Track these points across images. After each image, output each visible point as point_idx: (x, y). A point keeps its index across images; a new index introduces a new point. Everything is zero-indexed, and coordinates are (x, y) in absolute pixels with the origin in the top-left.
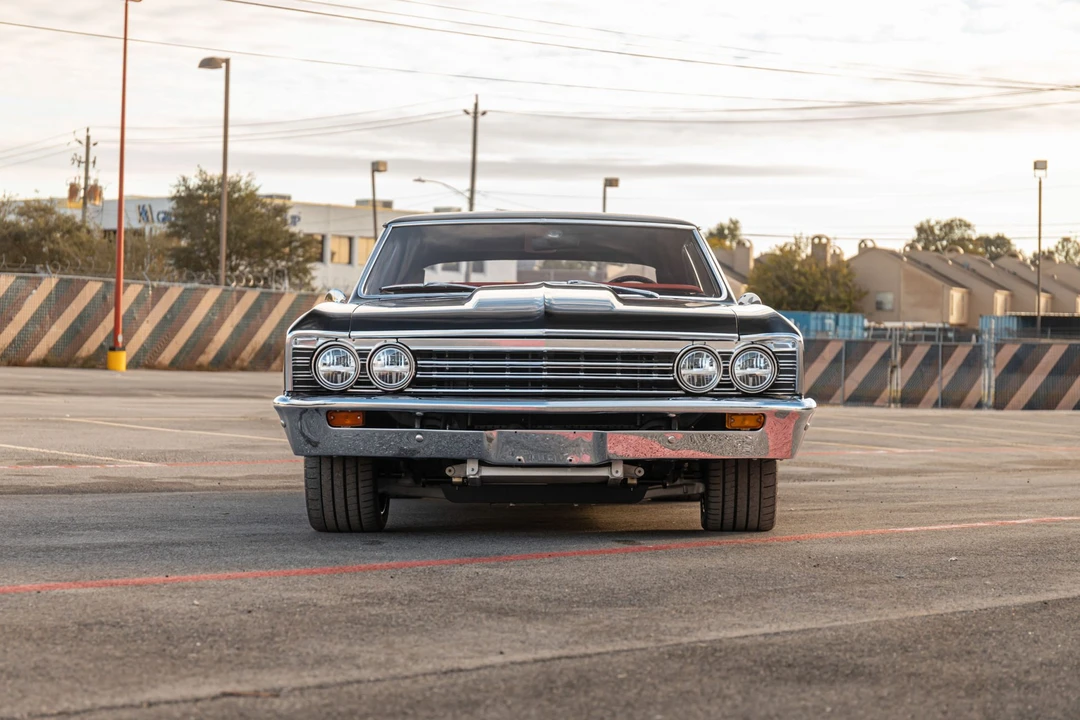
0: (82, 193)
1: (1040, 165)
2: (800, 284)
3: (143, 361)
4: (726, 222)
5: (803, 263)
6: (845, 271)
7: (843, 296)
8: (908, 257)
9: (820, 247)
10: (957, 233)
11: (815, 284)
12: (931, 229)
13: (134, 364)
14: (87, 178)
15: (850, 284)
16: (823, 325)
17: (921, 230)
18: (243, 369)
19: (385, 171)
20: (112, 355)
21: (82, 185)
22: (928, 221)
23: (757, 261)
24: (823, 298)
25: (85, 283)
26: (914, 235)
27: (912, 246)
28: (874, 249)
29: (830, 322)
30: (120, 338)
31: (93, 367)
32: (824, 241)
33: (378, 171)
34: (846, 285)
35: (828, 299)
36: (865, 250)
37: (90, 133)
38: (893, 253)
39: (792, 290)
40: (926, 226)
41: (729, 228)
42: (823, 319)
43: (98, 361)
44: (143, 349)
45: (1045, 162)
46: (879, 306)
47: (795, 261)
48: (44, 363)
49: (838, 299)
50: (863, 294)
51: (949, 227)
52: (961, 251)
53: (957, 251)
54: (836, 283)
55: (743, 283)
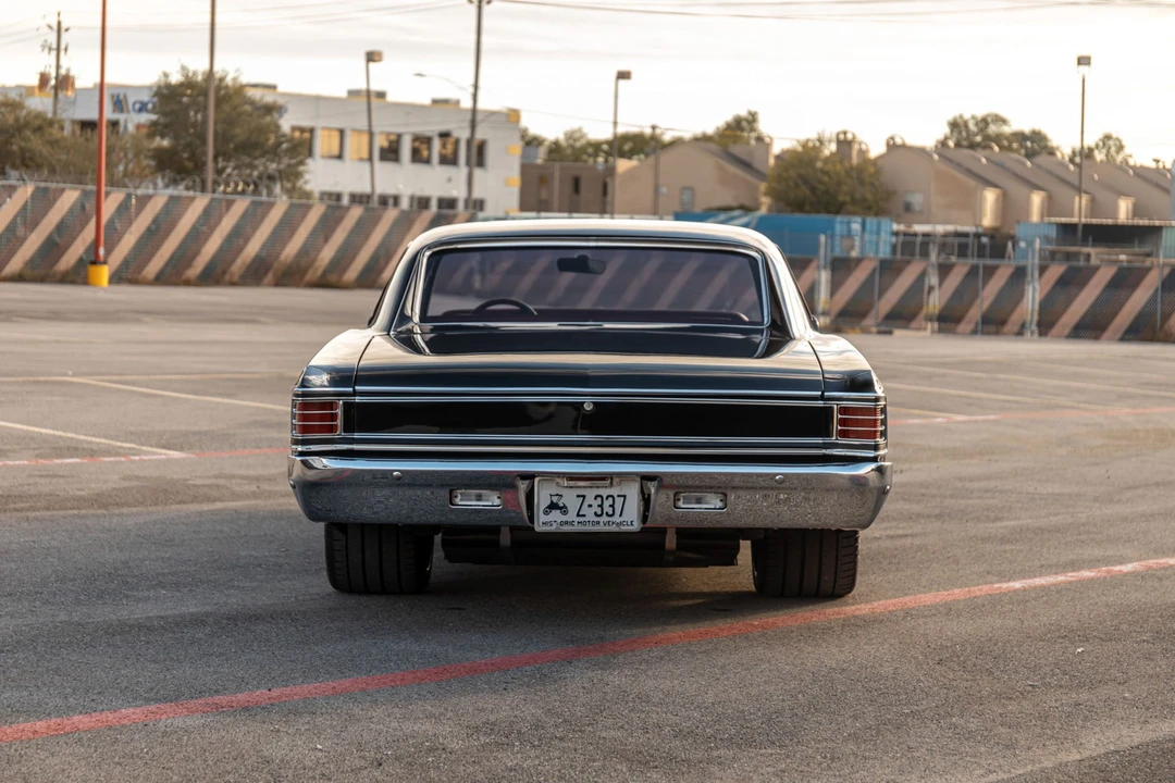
0: (53, 82)
1: (1083, 61)
2: (822, 183)
3: (126, 275)
4: (743, 113)
5: (827, 160)
6: (872, 170)
7: (869, 196)
8: (940, 155)
9: (845, 144)
10: (993, 129)
11: (839, 184)
12: (966, 124)
13: (116, 278)
14: (58, 67)
15: (876, 183)
16: (849, 230)
17: (954, 125)
18: (233, 284)
19: (380, 60)
20: (93, 269)
21: (53, 74)
22: (961, 116)
23: (778, 157)
24: (848, 199)
25: (63, 190)
26: (946, 130)
27: (944, 143)
28: (904, 146)
29: (856, 227)
30: (102, 251)
31: (73, 282)
32: (849, 136)
33: (373, 60)
34: (872, 184)
35: (853, 199)
36: (892, 146)
37: (61, 18)
38: (922, 151)
39: (813, 189)
40: (959, 121)
41: (747, 120)
42: (849, 223)
43: (78, 275)
44: (126, 263)
45: (1089, 58)
46: (908, 208)
47: (817, 158)
48: (19, 278)
49: (865, 200)
50: (890, 194)
51: (984, 122)
52: (996, 149)
53: (991, 148)
54: (862, 182)
55: (763, 180)
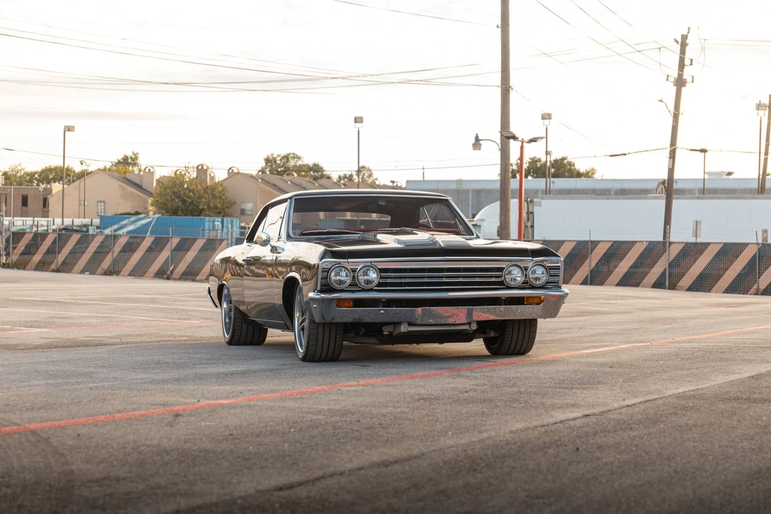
1: (358, 120)
2: (190, 198)
4: (129, 154)
5: (191, 181)
6: (220, 188)
7: (219, 205)
8: (261, 179)
9: (202, 171)
10: (292, 163)
11: (200, 198)
12: (275, 160)
15: (223, 197)
16: (214, 225)
17: (267, 160)
22: (272, 155)
23: (158, 181)
24: (206, 207)
26: (263, 164)
27: (263, 171)
28: (238, 173)
29: (218, 224)
32: (205, 168)
34: (221, 198)
35: (209, 207)
36: (232, 174)
38: (251, 176)
39: (184, 201)
40: (271, 158)
41: (131, 158)
42: (214, 221)
45: (362, 118)
46: (243, 212)
47: (182, 184)
49: (216, 207)
50: (232, 204)
51: (286, 157)
52: (296, 175)
53: (293, 175)
54: (214, 196)
55: (150, 197)
